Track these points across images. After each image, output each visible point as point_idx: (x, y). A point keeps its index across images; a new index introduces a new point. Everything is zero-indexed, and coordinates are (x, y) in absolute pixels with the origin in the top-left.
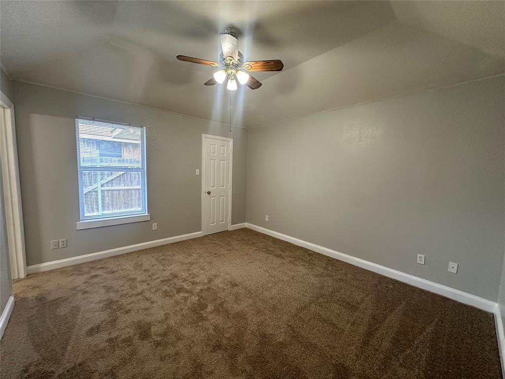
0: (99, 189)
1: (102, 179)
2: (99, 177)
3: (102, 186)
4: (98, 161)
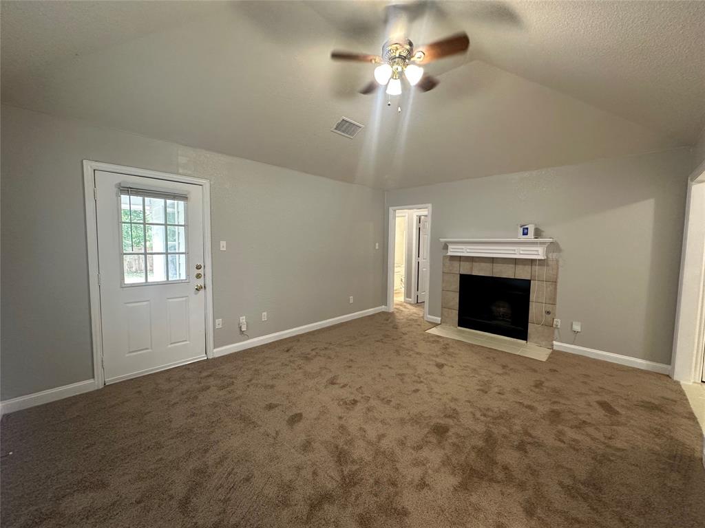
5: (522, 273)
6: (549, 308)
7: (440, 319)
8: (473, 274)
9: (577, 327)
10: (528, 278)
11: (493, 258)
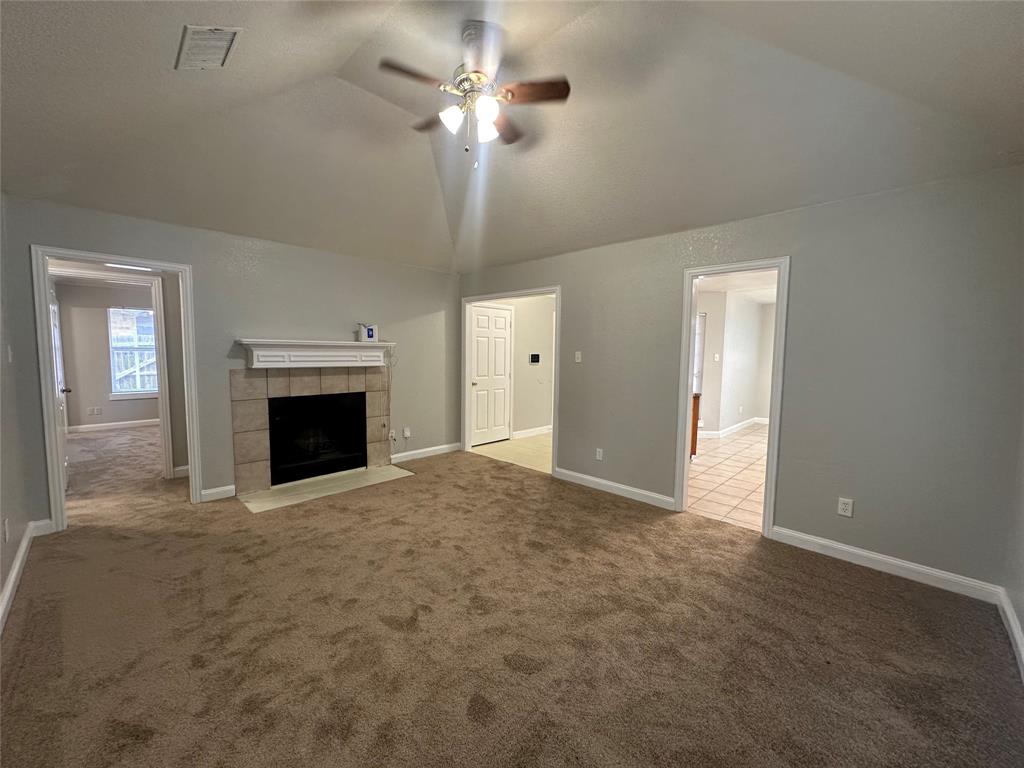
0: (138, 374)
1: (141, 361)
2: (137, 359)
3: (142, 369)
4: (136, 339)
5: (356, 385)
6: (384, 420)
7: (233, 487)
8: (293, 395)
9: (408, 434)
10: (363, 390)
11: (320, 368)
